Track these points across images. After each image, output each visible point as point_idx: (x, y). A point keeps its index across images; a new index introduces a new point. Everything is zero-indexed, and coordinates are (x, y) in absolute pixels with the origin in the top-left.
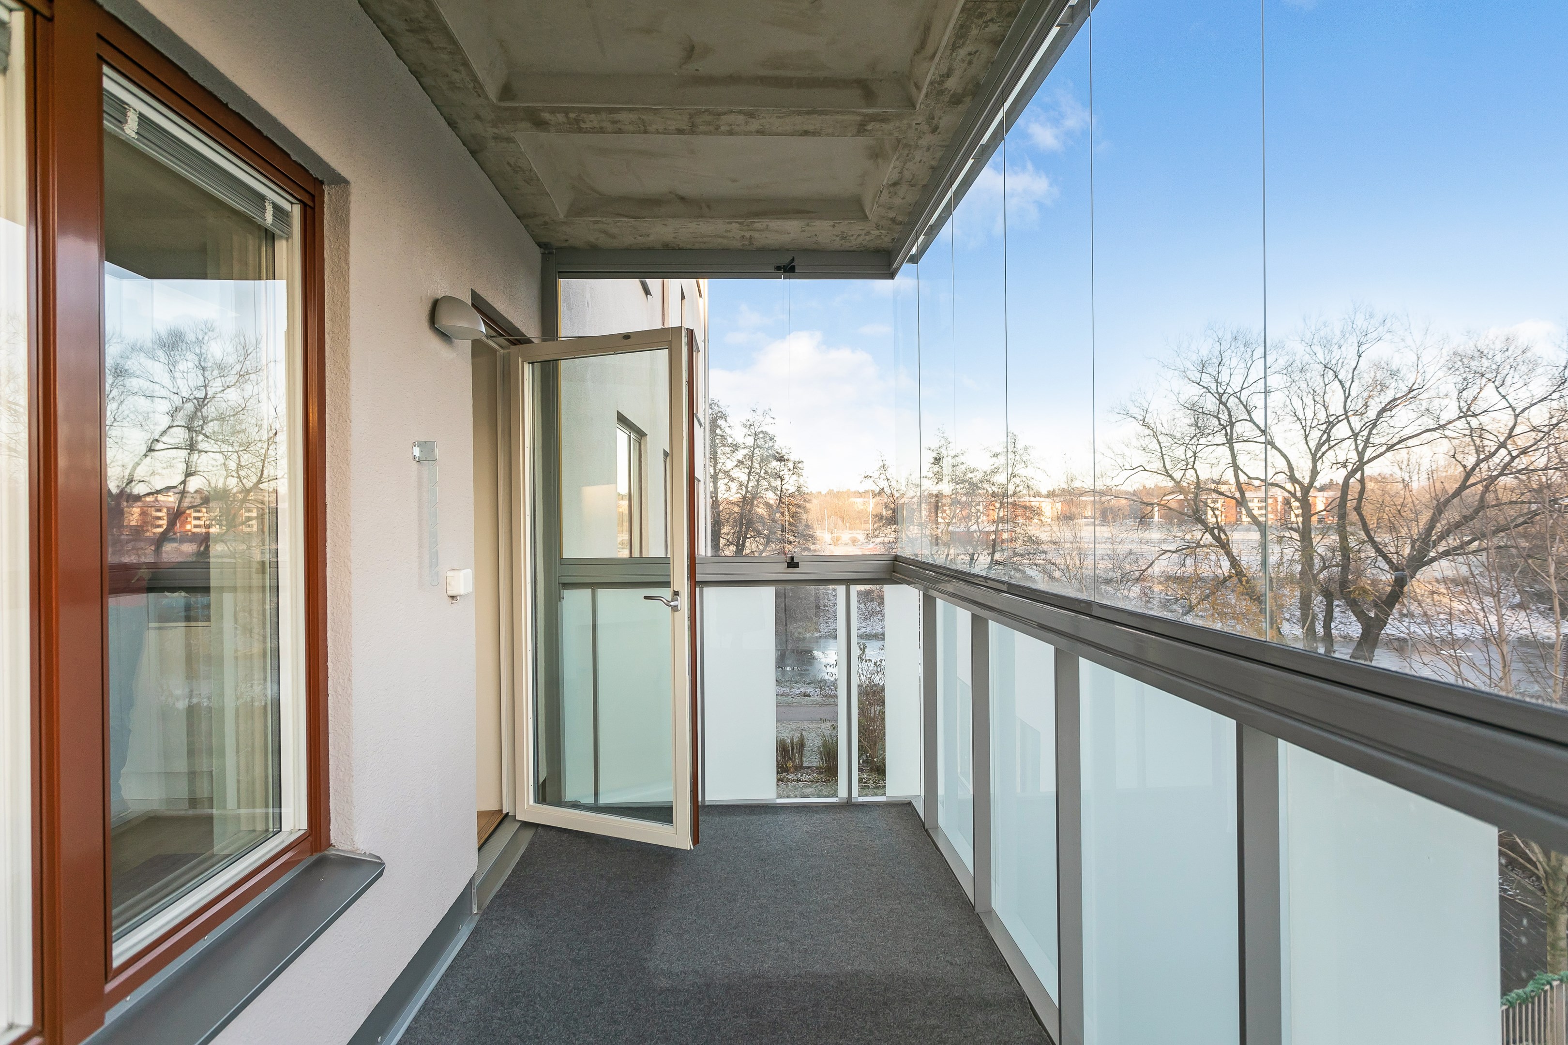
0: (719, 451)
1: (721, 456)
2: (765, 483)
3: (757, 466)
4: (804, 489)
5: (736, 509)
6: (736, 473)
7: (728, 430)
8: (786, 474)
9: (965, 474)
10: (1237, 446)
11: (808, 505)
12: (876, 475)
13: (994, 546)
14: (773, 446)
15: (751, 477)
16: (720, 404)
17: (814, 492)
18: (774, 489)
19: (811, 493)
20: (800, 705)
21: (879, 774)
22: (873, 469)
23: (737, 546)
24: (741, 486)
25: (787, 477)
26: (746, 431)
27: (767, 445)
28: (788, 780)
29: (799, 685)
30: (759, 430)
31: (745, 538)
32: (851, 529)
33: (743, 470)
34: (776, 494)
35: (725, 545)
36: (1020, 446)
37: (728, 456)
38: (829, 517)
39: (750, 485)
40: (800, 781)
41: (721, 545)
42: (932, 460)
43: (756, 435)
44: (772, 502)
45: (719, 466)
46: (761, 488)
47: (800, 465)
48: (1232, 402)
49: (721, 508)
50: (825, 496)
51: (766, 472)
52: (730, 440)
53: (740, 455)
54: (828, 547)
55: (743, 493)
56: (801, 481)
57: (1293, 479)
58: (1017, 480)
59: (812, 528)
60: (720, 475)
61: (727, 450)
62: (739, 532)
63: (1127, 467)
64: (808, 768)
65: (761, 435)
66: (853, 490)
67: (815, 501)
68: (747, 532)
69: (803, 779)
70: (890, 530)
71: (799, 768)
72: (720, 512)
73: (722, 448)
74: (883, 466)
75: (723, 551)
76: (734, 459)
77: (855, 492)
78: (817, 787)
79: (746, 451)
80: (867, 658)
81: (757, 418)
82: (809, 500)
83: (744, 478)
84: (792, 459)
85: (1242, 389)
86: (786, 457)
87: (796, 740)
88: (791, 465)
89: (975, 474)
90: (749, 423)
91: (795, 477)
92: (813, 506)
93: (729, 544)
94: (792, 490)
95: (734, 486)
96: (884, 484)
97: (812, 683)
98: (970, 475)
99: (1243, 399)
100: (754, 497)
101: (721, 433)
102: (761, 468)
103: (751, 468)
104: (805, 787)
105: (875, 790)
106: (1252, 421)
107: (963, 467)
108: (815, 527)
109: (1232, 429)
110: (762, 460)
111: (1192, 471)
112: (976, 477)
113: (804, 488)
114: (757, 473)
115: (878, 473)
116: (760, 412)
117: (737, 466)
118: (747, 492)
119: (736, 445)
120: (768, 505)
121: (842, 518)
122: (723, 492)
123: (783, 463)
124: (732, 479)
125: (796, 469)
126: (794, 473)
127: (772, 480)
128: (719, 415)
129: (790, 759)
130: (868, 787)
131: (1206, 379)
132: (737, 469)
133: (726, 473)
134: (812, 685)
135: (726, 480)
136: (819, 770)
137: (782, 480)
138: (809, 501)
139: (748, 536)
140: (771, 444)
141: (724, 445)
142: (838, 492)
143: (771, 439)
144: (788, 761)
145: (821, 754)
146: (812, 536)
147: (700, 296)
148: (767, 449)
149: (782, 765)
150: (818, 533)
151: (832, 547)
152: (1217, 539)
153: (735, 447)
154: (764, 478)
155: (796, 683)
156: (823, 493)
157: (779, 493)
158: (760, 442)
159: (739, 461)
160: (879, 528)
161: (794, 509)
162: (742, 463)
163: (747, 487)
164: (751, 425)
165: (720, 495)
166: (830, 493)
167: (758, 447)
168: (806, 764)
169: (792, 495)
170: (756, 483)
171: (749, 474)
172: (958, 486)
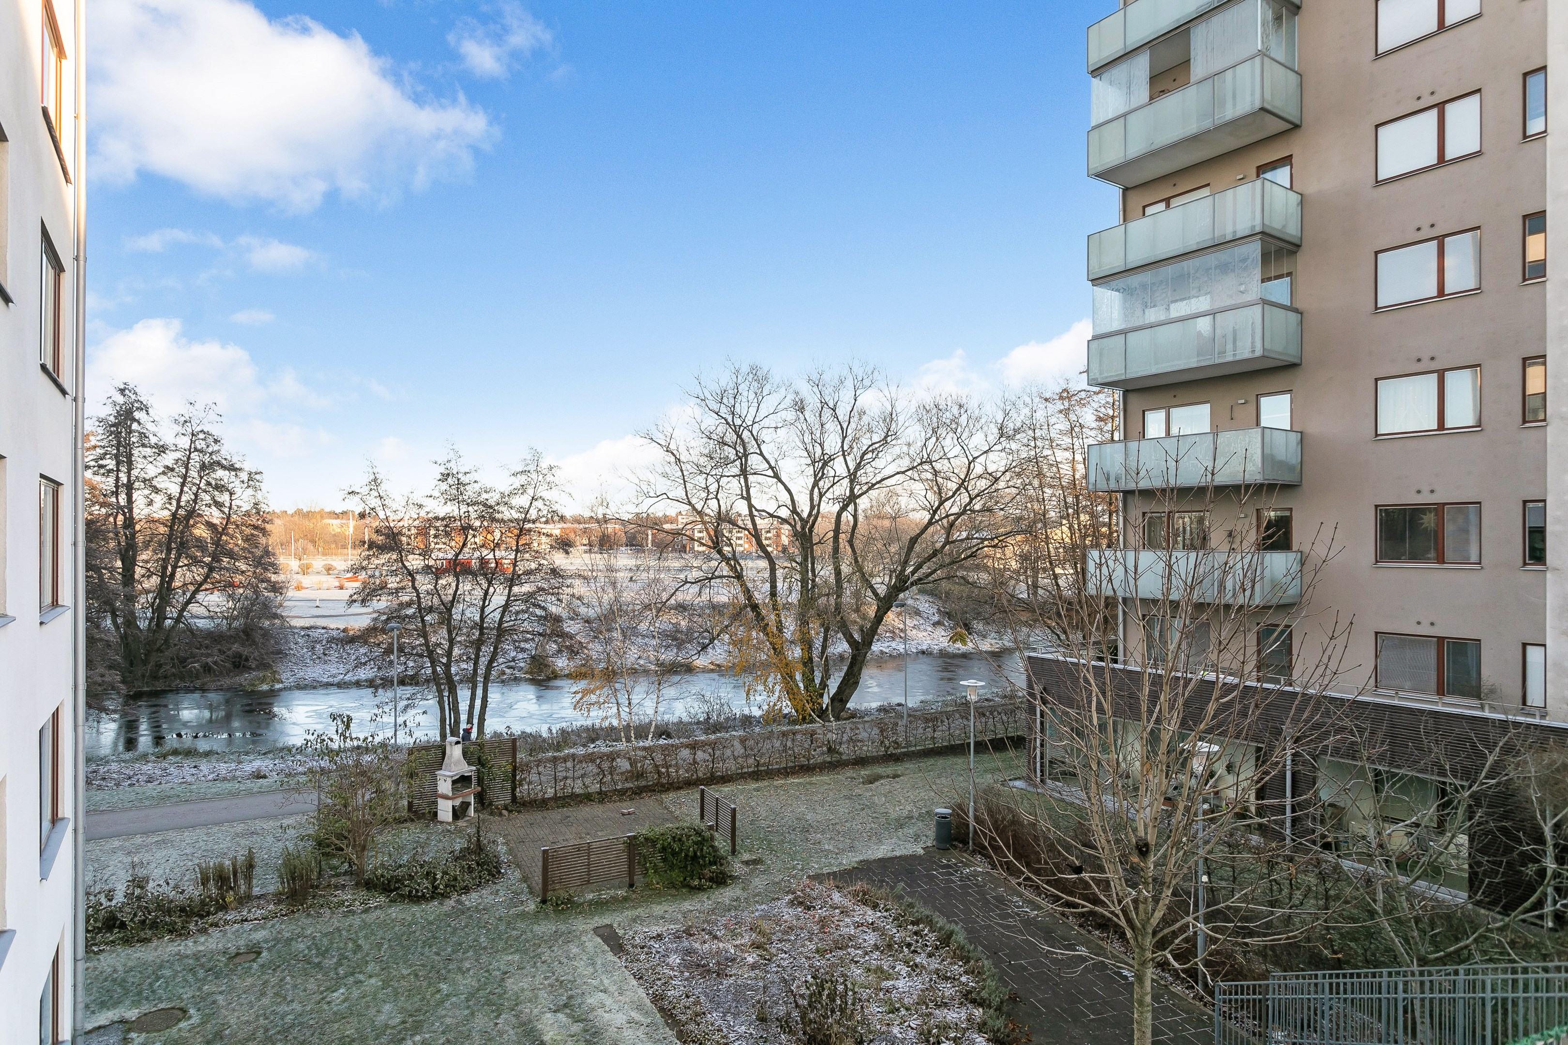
0: (135, 452)
1: (139, 460)
2: (207, 498)
3: (196, 475)
4: (263, 507)
5: (162, 529)
6: (162, 482)
7: (151, 427)
8: (236, 485)
9: (479, 494)
10: (751, 478)
11: (268, 527)
12: (365, 490)
13: (512, 580)
14: (219, 451)
15: (185, 489)
16: (137, 390)
17: (277, 511)
18: (219, 505)
19: (274, 513)
20: (250, 793)
21: (368, 889)
22: (360, 483)
23: (163, 577)
24: (170, 499)
25: (238, 491)
26: (178, 429)
27: (210, 450)
28: (226, 922)
29: (252, 757)
30: (199, 429)
31: (175, 567)
32: (324, 554)
33: (173, 479)
34: (223, 513)
35: (143, 576)
36: (544, 465)
37: (151, 459)
38: (296, 541)
39: (184, 498)
40: (246, 920)
41: (137, 577)
42: (440, 477)
43: (193, 435)
44: (216, 521)
45: (135, 473)
46: (200, 503)
47: (258, 477)
48: (746, 435)
49: (138, 527)
50: (292, 516)
51: (209, 484)
52: (153, 440)
53: (169, 459)
54: (295, 576)
55: (174, 509)
56: (259, 496)
57: (794, 511)
58: (539, 504)
59: (274, 554)
60: (136, 485)
61: (148, 451)
62: (166, 561)
63: (652, 494)
64: (259, 898)
65: (201, 436)
66: (327, 510)
67: (278, 522)
68: (177, 559)
69: (251, 916)
70: (383, 561)
71: (246, 899)
72: (135, 533)
73: (141, 449)
74: (375, 480)
75: (141, 583)
76: (158, 464)
77: (330, 513)
78: (273, 926)
79: (178, 455)
80: (354, 736)
81: (196, 413)
82: (271, 520)
83: (174, 490)
84: (247, 469)
85: (754, 423)
86: (237, 466)
87: (241, 859)
88: (244, 476)
89: (491, 494)
90: (183, 419)
91: (250, 491)
92: (276, 528)
93: (149, 574)
94: (246, 507)
95: (159, 500)
96: (374, 502)
97: (269, 752)
98: (485, 496)
99: (755, 433)
100: (191, 513)
101: (139, 428)
102: (201, 478)
103: (185, 477)
104: (255, 929)
105: (364, 916)
106: (761, 454)
107: (477, 487)
108: (277, 552)
109: (746, 460)
110: (203, 467)
111: (715, 501)
112: (493, 498)
113: (262, 505)
114: (194, 484)
115: (368, 488)
116: (200, 406)
117: (164, 473)
118: (179, 507)
119: (162, 446)
120: (210, 525)
121: (313, 542)
122: (142, 507)
123: (233, 473)
124: (157, 490)
125: (253, 480)
126: (249, 487)
127: (216, 493)
128: (136, 405)
129: (231, 888)
130: (353, 912)
131: (724, 411)
132: (165, 478)
133: (147, 482)
134: (270, 756)
135: (147, 492)
136: (278, 898)
137: (231, 494)
138: (270, 522)
139: (180, 564)
140: (216, 448)
141: (144, 445)
142: (308, 512)
143: (216, 441)
144: (227, 891)
145: (281, 877)
146: (273, 565)
147: (67, 181)
148: (211, 454)
149: (217, 902)
150: (282, 560)
151: (300, 577)
152: (733, 569)
153: (162, 449)
154: (205, 491)
155: (247, 754)
156: (290, 512)
157: (226, 510)
158: (200, 445)
159: (167, 467)
160: (368, 558)
161: (248, 531)
162: (172, 470)
163: (179, 500)
164: (186, 422)
165: (136, 511)
166: (299, 512)
167: (196, 450)
168: (256, 891)
169: (247, 514)
170: (193, 497)
171: (183, 485)
172: (470, 509)
